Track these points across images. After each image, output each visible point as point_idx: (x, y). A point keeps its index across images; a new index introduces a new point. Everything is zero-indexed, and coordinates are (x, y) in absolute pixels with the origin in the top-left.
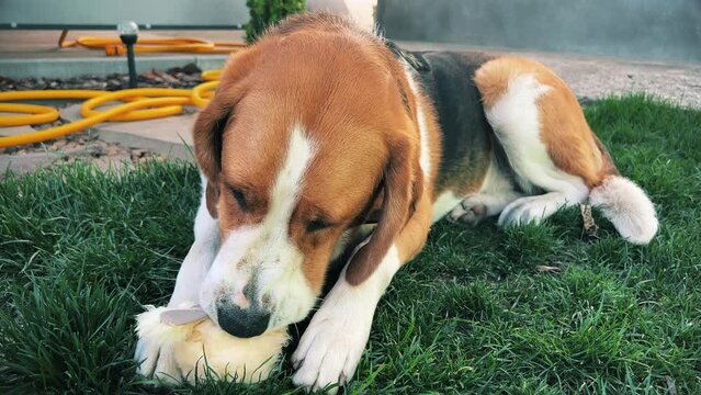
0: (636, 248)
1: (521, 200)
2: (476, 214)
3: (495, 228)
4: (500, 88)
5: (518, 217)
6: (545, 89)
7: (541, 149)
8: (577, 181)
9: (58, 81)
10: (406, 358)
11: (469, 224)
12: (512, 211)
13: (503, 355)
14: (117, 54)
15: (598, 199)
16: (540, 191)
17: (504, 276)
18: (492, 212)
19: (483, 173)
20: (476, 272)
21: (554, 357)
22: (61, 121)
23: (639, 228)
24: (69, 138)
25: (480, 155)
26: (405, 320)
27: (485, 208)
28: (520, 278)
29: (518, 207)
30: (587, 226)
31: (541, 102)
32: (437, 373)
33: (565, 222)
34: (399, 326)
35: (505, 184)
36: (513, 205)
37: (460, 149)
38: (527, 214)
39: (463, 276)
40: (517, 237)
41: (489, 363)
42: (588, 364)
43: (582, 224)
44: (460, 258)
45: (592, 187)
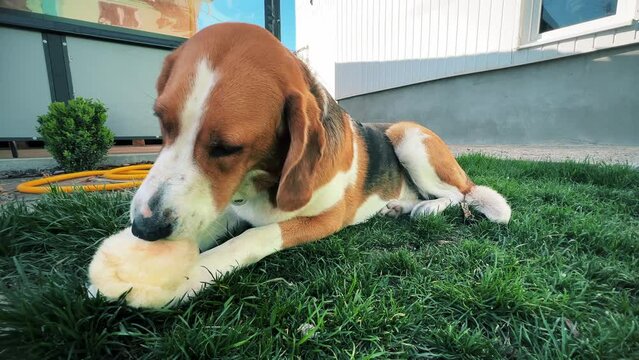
0: (503, 226)
1: (424, 202)
2: (397, 211)
3: (409, 219)
5: (422, 211)
6: (427, 136)
8: (454, 189)
10: (351, 307)
11: (393, 217)
12: (419, 208)
13: (427, 302)
15: (469, 200)
16: (434, 197)
18: (406, 211)
19: (400, 185)
20: (398, 245)
21: (469, 303)
25: (395, 174)
26: (350, 277)
27: (402, 209)
28: (429, 248)
29: (422, 206)
30: (466, 215)
31: (426, 142)
32: (376, 320)
33: (454, 214)
34: (345, 283)
36: (419, 205)
38: (428, 209)
39: (389, 247)
40: (424, 222)
41: (417, 310)
42: (497, 309)
43: (463, 214)
44: (387, 237)
45: (465, 193)
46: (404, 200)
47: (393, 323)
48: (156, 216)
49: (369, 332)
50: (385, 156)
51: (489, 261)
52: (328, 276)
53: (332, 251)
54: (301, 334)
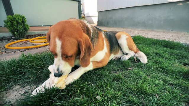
0: (145, 65)
1: (124, 56)
2: (117, 58)
3: (120, 61)
4: (120, 37)
5: (124, 59)
6: (127, 37)
7: (127, 47)
8: (133, 52)
11: (116, 60)
12: (123, 58)
13: (125, 90)
15: (137, 55)
16: (127, 54)
17: (123, 70)
19: (118, 51)
21: (135, 91)
23: (144, 61)
25: (117, 48)
28: (125, 71)
29: (124, 57)
30: (135, 60)
31: (127, 39)
32: (114, 95)
33: (131, 59)
34: (106, 84)
35: (122, 53)
36: (123, 57)
37: (114, 47)
38: (125, 58)
40: (124, 63)
41: (123, 92)
42: (141, 92)
43: (134, 60)
44: (115, 67)
45: (136, 53)
46: (119, 55)
47: (118, 96)
48: (59, 72)
49: (112, 99)
50: (115, 43)
51: (140, 77)
52: (102, 83)
53: (102, 74)
54: (97, 99)
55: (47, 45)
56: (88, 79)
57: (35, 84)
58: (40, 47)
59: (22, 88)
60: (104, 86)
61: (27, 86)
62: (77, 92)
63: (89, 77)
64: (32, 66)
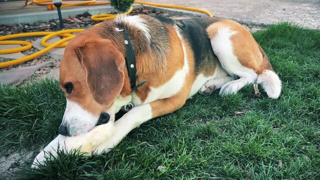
1: (228, 83)
2: (211, 89)
3: (218, 96)
5: (227, 91)
6: (234, 33)
9: (28, 25)
10: (181, 158)
11: (208, 94)
12: (225, 88)
14: (52, 9)
15: (260, 80)
17: (221, 117)
18: (218, 87)
19: (215, 66)
20: (210, 117)
21: (237, 155)
22: (34, 49)
24: (39, 58)
27: (215, 87)
29: (227, 87)
30: (256, 93)
31: (233, 38)
32: (193, 164)
33: (247, 92)
34: (178, 145)
35: (224, 74)
36: (225, 85)
38: (231, 89)
39: (204, 118)
41: (213, 158)
42: (250, 157)
43: (254, 92)
44: (204, 111)
45: (259, 74)
46: (216, 79)
47: (201, 165)
49: (189, 169)
52: (170, 142)
53: (171, 126)
54: (159, 171)
55: (31, 60)
56: (141, 136)
57: (29, 150)
58: (16, 66)
59: (4, 158)
60: (174, 148)
61: (12, 153)
62: (120, 160)
63: (144, 133)
64: (17, 112)
